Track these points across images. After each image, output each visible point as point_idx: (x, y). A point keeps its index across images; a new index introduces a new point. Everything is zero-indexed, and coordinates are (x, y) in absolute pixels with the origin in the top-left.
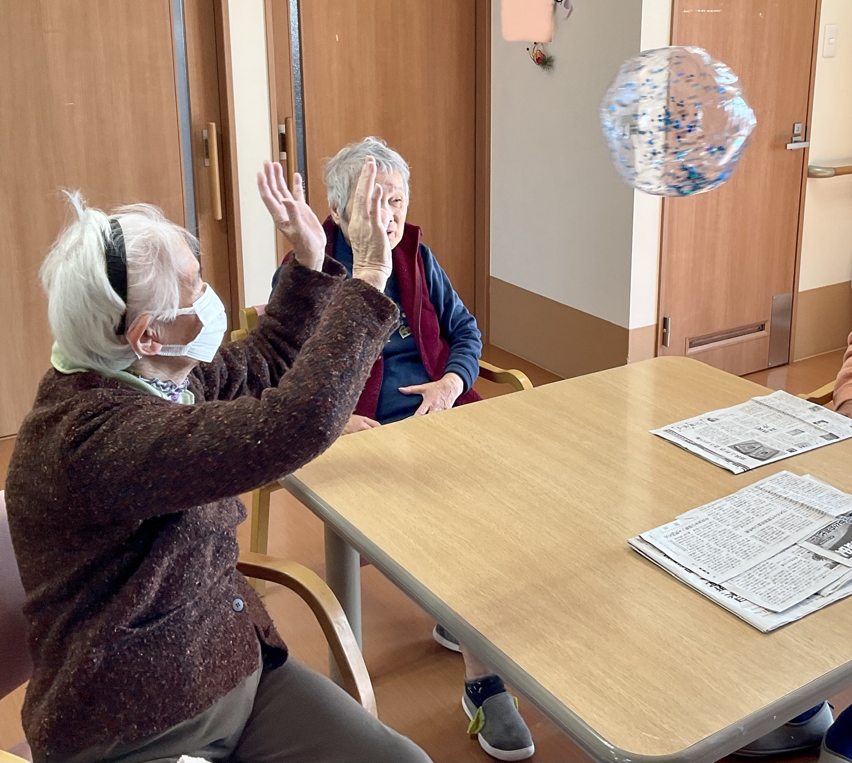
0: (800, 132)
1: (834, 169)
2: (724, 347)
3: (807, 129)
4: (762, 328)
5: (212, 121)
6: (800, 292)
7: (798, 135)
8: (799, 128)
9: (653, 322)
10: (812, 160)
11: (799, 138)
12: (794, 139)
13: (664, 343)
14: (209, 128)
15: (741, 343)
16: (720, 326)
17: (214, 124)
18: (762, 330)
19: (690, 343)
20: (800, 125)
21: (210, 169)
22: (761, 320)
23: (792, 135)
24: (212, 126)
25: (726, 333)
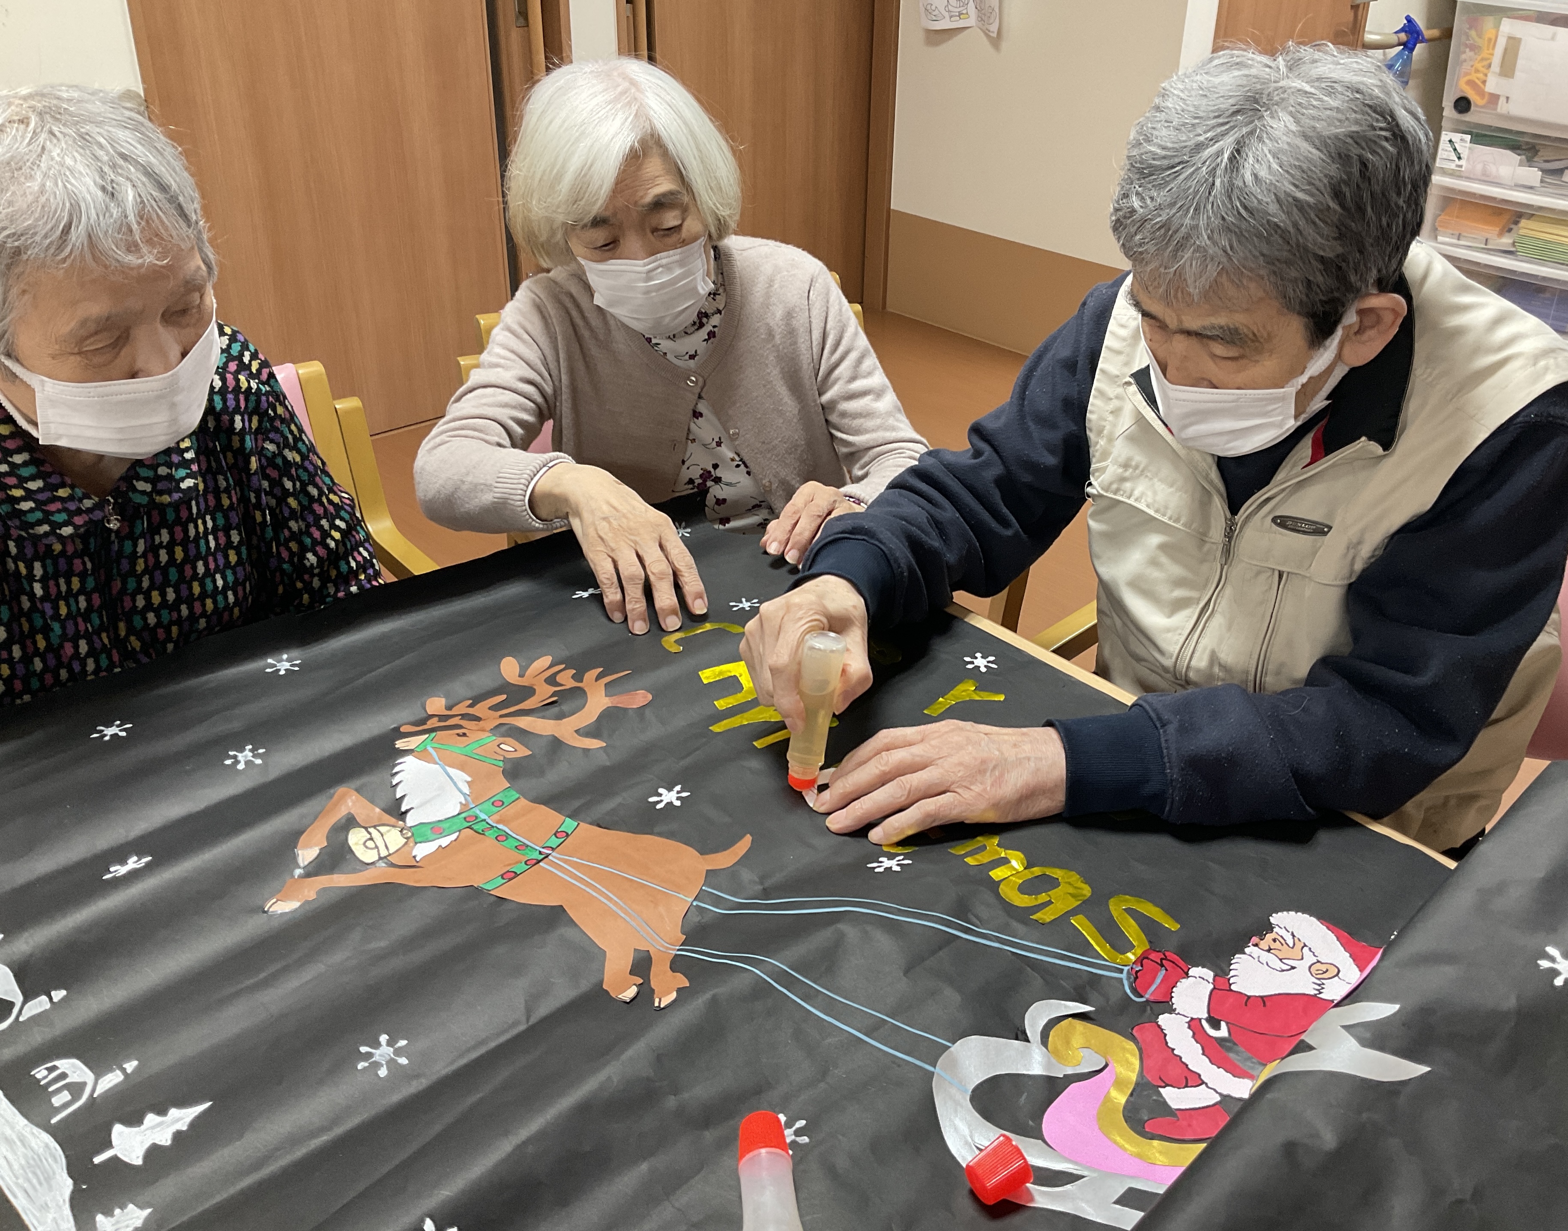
10: (1369, 25)
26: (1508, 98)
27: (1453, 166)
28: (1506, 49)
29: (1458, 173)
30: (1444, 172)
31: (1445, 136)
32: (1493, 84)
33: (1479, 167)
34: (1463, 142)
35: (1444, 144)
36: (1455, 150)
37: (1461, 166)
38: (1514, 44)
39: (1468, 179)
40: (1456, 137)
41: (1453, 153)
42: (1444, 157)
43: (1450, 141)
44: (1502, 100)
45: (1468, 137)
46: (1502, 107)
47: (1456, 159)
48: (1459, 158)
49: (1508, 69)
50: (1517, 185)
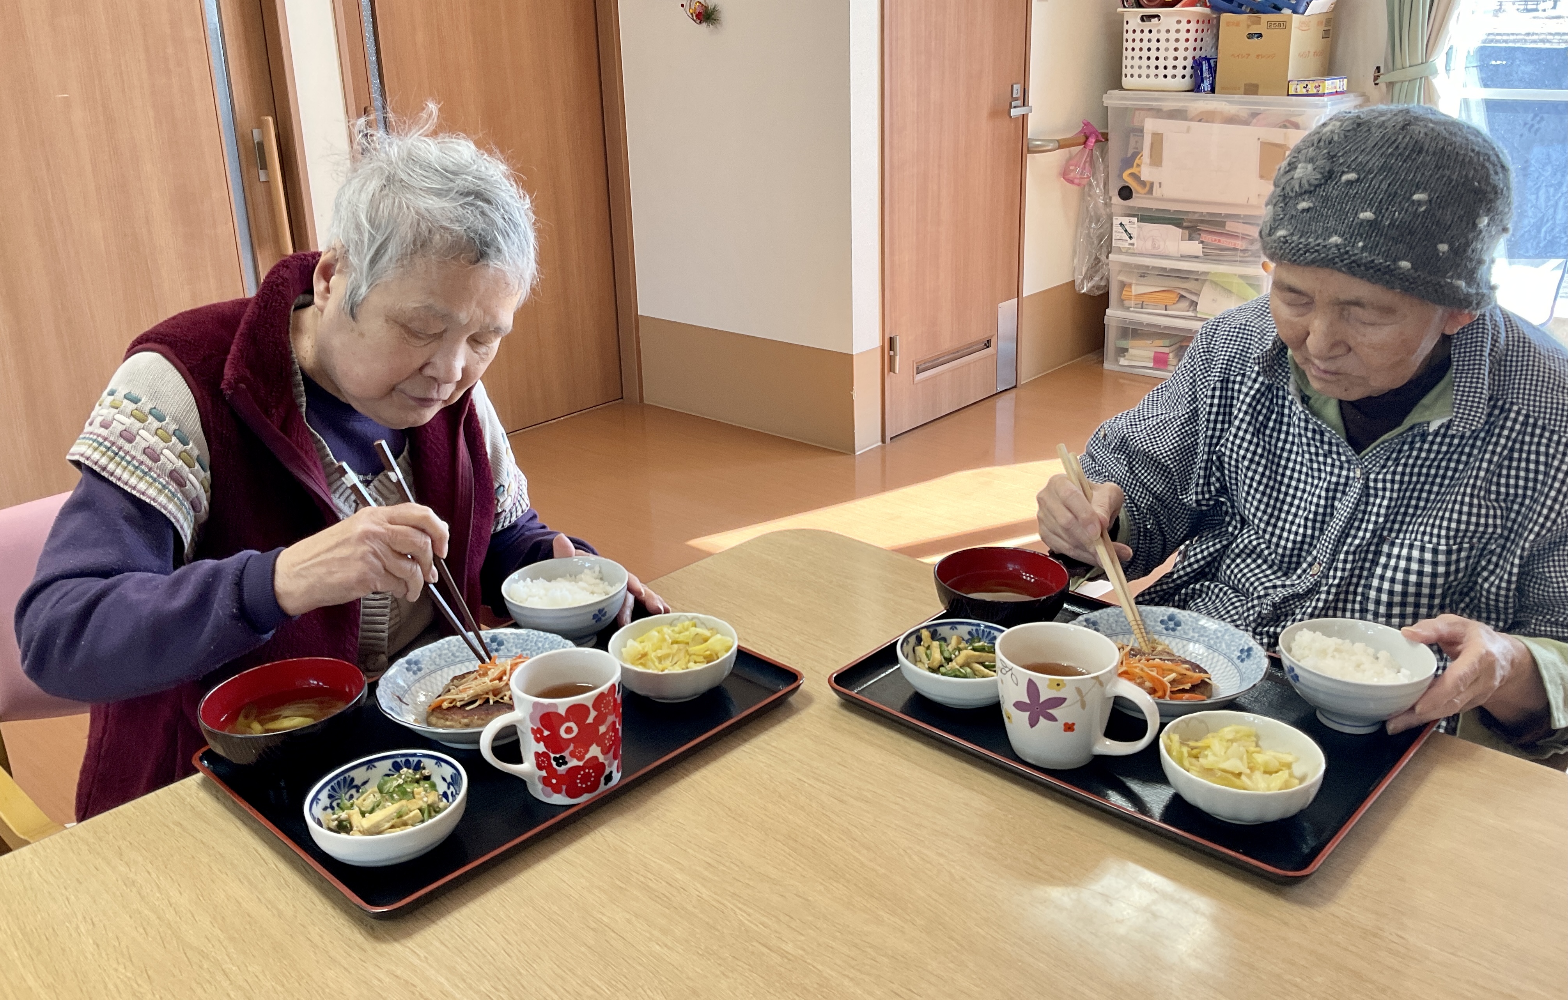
0: (1018, 95)
1: (1058, 141)
3: (1025, 91)
4: (988, 344)
5: (268, 115)
6: (1026, 297)
8: (1017, 89)
9: (877, 343)
10: (1031, 133)
11: (1020, 102)
12: (1014, 104)
13: (892, 369)
14: (261, 125)
15: (969, 364)
16: (947, 344)
17: (270, 119)
18: (987, 348)
19: (917, 368)
20: (1019, 85)
21: (268, 184)
22: (987, 335)
23: (1012, 98)
24: (267, 121)
25: (952, 354)
26: (1160, 183)
27: (1126, 245)
28: (1152, 144)
29: (1132, 251)
30: (1120, 251)
31: (1117, 221)
32: (1146, 172)
33: (1149, 244)
34: (1132, 223)
35: (1117, 228)
36: (1126, 231)
37: (1133, 244)
38: (1158, 138)
39: (1141, 255)
40: (1125, 220)
41: (1125, 234)
42: (1118, 237)
43: (1121, 224)
44: (1156, 185)
45: (1135, 219)
46: (1157, 191)
47: (1128, 238)
48: (1131, 238)
49: (1157, 160)
50: (1182, 256)
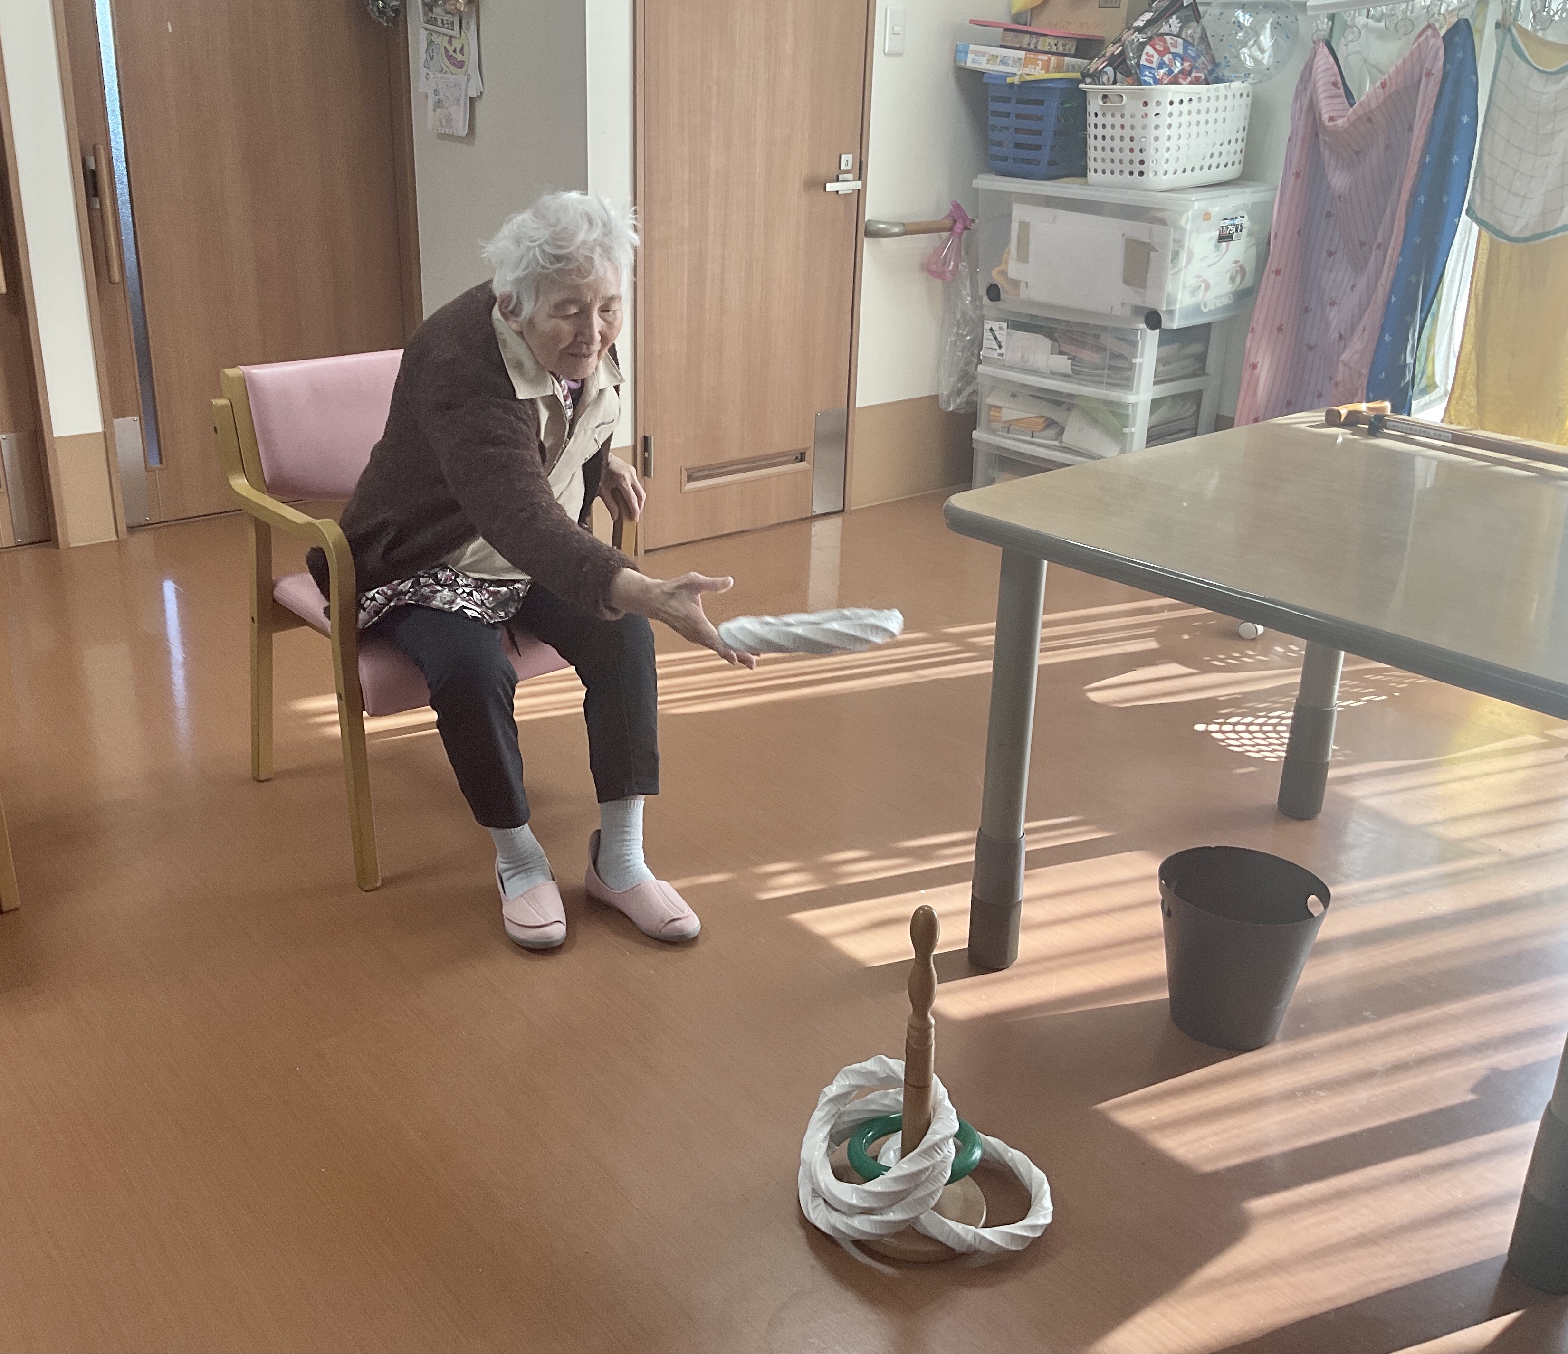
0: (850, 167)
1: (902, 224)
2: (742, 482)
3: (862, 162)
4: (801, 457)
6: (859, 408)
7: (847, 172)
8: (848, 160)
9: (630, 441)
10: (872, 211)
11: (850, 176)
12: (842, 177)
13: (647, 472)
15: (769, 477)
18: (801, 461)
19: (688, 476)
20: (851, 156)
22: (799, 446)
23: (837, 171)
25: (745, 463)
27: (996, 356)
28: (1019, 235)
29: (1001, 363)
30: (990, 362)
31: (987, 326)
32: (1014, 269)
33: (1018, 356)
34: (1001, 329)
35: (987, 335)
36: (996, 338)
37: (1002, 355)
38: (1024, 229)
39: (1011, 368)
40: (996, 325)
41: (994, 342)
42: (988, 346)
43: (991, 329)
44: (1023, 285)
45: (1005, 325)
46: (1025, 293)
47: (997, 347)
48: (1000, 347)
49: (1023, 254)
50: (1052, 373)
